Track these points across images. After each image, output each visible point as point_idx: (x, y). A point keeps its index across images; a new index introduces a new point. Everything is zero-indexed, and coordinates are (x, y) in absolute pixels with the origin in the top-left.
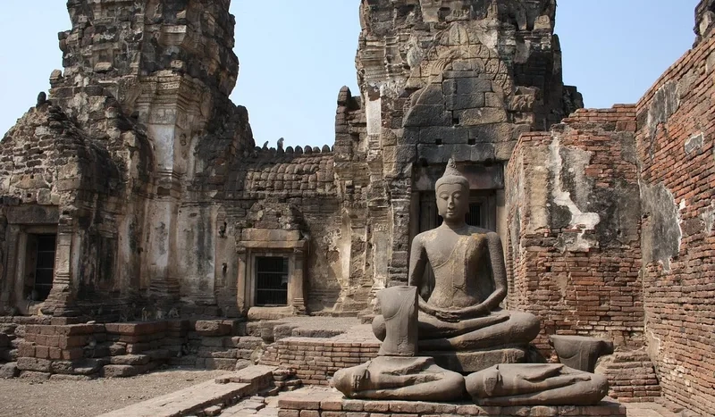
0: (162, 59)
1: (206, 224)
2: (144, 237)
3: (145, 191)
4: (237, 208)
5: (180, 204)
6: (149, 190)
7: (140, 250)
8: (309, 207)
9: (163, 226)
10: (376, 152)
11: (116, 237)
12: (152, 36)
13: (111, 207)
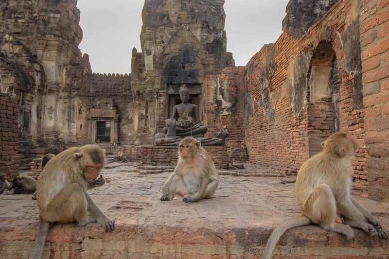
0: (47, 29)
1: (72, 107)
2: (43, 112)
3: (42, 91)
4: (87, 100)
5: (59, 97)
6: (45, 90)
7: (41, 118)
8: (120, 100)
9: (51, 107)
10: (149, 78)
11: (30, 112)
12: (42, 18)
13: (28, 98)
